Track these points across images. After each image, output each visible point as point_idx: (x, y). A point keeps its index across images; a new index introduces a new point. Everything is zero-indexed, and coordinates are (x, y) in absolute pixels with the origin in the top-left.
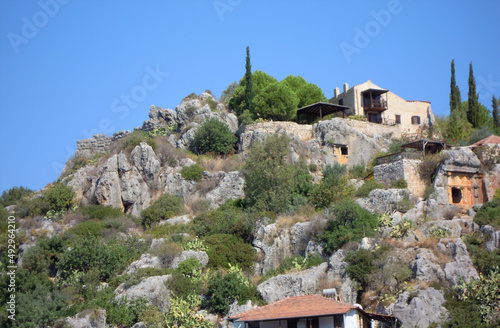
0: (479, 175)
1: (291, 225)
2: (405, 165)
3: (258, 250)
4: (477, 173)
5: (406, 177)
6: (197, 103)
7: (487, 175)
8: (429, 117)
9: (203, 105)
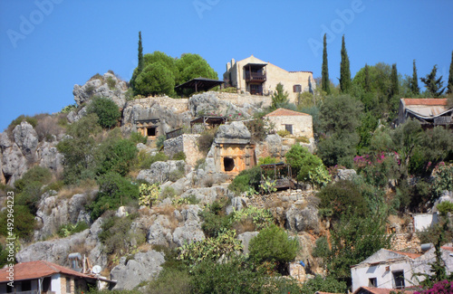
0: (251, 146)
1: (70, 197)
2: (184, 139)
3: (39, 219)
4: (248, 144)
5: (185, 151)
6: (97, 82)
7: (258, 145)
8: (310, 85)
9: (103, 84)
